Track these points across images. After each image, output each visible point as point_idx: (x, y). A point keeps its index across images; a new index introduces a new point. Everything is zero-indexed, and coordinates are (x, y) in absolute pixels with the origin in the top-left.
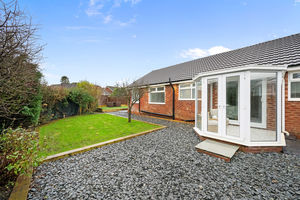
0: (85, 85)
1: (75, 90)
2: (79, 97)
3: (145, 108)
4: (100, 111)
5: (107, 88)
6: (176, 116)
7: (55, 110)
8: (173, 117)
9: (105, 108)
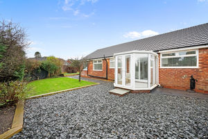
0: (53, 59)
1: (46, 62)
2: (48, 66)
3: (91, 74)
4: (62, 75)
5: (68, 61)
6: (108, 78)
7: (32, 75)
8: (107, 79)
9: (66, 74)
